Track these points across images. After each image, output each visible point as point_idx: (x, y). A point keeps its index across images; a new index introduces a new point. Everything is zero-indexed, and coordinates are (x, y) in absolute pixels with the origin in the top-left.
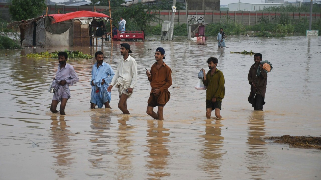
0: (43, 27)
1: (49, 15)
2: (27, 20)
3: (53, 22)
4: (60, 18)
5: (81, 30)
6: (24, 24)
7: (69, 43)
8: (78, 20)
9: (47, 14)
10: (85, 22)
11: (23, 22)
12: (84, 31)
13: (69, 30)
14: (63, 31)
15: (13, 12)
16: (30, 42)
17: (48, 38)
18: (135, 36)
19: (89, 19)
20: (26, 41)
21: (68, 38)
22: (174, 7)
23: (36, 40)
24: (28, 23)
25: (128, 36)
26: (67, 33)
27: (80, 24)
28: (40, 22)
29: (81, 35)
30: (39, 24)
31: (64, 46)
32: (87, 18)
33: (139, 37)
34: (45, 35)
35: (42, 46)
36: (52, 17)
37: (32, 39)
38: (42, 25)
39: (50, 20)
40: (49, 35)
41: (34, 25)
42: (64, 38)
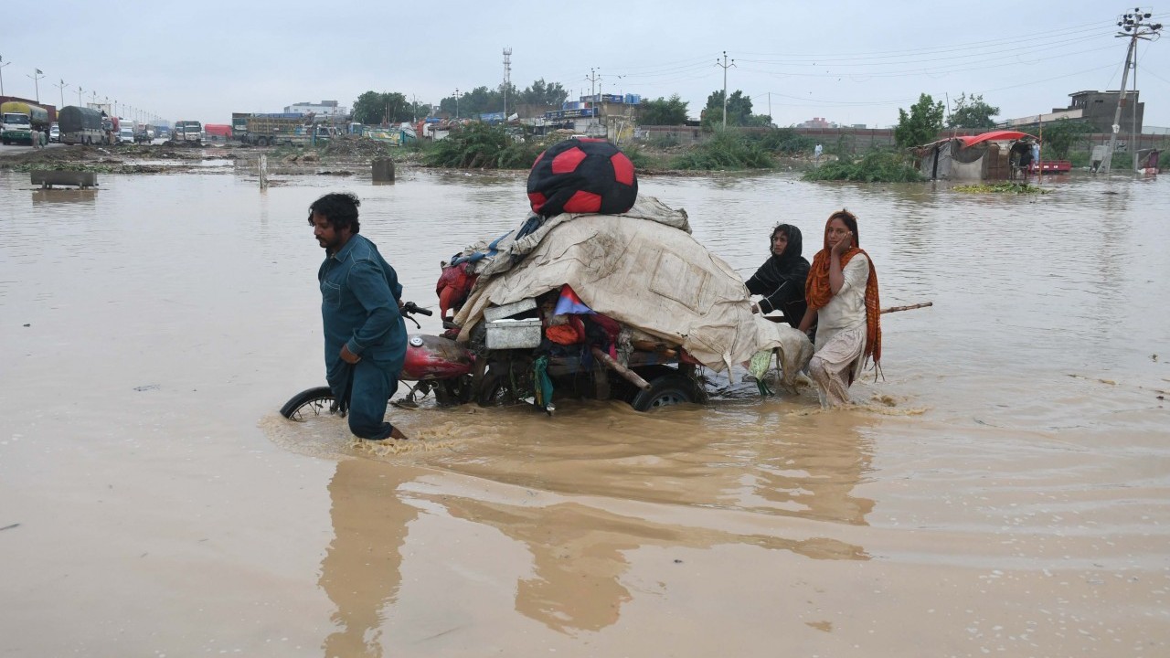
0: (949, 153)
1: (958, 138)
2: (925, 145)
3: (963, 147)
4: (972, 141)
5: (999, 158)
6: (921, 150)
7: (982, 175)
8: (996, 144)
11: (920, 148)
12: (1003, 158)
13: (982, 158)
14: (974, 159)
16: (928, 174)
17: (954, 168)
18: (1056, 167)
19: (1011, 142)
20: (922, 173)
21: (980, 168)
22: (1116, 127)
23: (938, 171)
24: (927, 149)
25: (1046, 167)
26: (979, 162)
27: (998, 149)
28: (944, 147)
29: (998, 164)
30: (943, 150)
31: (975, 179)
32: (1008, 141)
33: (1063, 168)
34: (951, 164)
35: (946, 179)
36: (962, 140)
37: (931, 170)
38: (947, 152)
39: (959, 143)
40: (955, 164)
41: (935, 152)
42: (975, 168)
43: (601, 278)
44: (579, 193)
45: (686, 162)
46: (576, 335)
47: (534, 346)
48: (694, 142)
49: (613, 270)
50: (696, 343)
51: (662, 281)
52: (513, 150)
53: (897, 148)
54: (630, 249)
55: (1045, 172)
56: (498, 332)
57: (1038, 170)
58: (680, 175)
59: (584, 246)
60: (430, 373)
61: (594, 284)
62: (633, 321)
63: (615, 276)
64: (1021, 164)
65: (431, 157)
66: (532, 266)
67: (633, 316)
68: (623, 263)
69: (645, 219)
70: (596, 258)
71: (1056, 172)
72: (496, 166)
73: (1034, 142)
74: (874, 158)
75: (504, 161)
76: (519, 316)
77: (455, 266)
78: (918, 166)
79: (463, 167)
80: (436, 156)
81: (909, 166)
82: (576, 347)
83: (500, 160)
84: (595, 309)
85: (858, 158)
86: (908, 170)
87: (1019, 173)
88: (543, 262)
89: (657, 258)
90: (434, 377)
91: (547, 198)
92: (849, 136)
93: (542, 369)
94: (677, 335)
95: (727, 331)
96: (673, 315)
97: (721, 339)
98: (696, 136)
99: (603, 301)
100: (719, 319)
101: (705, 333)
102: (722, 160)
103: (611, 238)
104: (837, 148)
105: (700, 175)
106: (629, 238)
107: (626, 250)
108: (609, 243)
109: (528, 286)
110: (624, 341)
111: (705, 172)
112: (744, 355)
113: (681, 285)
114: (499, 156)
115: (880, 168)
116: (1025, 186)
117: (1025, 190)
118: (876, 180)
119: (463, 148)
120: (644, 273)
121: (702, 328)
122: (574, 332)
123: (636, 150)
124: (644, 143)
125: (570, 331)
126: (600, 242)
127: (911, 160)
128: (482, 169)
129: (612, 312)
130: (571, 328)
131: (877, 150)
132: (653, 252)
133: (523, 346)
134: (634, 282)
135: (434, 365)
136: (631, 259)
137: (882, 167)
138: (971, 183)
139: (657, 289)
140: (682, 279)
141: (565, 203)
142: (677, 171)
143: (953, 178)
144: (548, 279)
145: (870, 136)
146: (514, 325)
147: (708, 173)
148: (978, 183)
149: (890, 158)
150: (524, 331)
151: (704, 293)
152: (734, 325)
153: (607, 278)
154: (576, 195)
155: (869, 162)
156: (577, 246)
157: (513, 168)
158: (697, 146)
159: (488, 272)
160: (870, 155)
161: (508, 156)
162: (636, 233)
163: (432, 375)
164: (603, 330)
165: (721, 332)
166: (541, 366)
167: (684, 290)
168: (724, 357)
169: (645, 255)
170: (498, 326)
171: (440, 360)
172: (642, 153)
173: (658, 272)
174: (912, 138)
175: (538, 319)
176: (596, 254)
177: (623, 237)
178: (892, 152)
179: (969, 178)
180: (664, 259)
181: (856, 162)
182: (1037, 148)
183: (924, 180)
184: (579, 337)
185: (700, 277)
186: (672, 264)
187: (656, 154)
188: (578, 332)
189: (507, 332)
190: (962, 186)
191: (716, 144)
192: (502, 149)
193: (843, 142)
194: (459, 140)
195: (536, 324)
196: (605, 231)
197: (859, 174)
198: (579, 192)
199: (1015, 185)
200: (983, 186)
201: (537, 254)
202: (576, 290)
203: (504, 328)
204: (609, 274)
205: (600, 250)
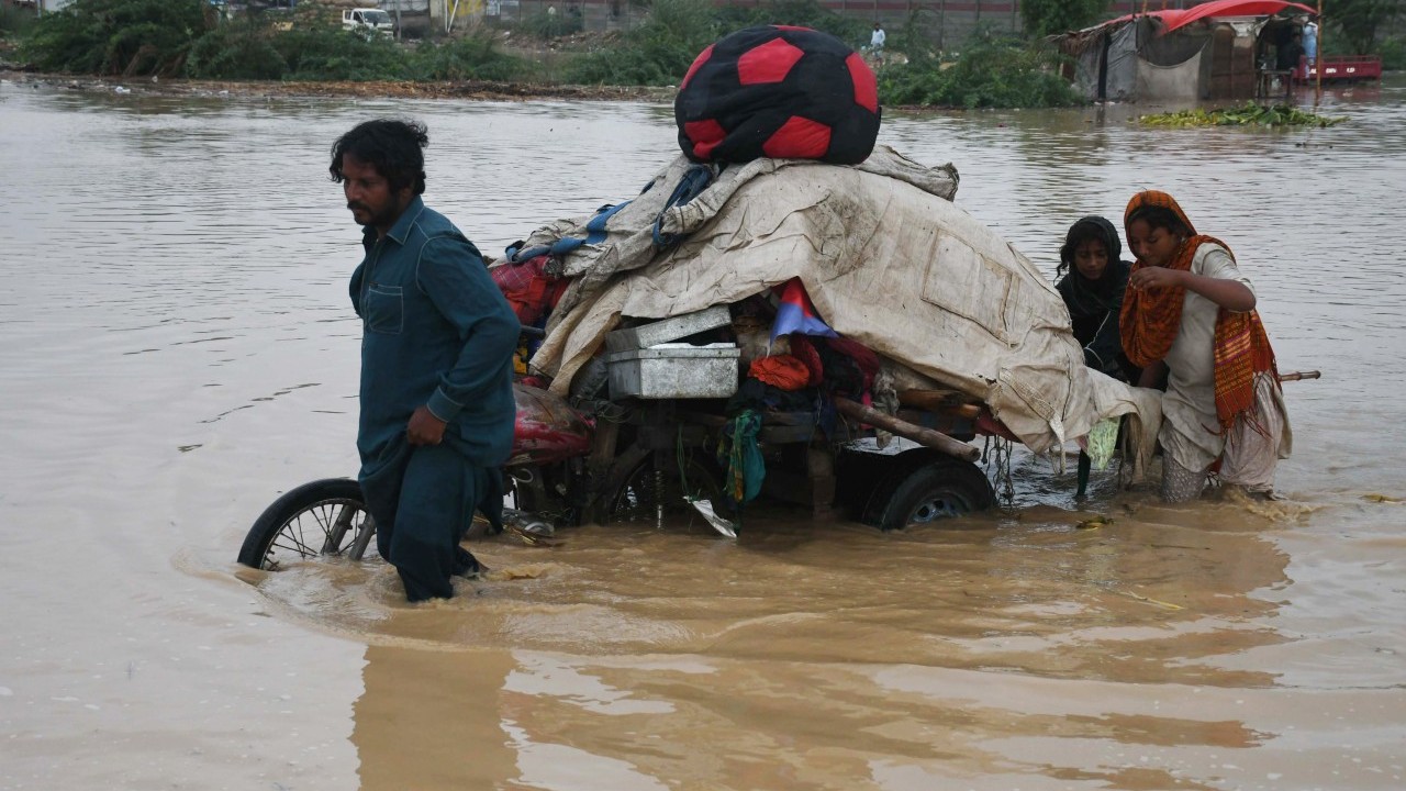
0: (1132, 45)
1: (1152, 14)
2: (1083, 31)
3: (1161, 33)
4: (1178, 20)
5: (1233, 53)
6: (1074, 41)
7: (1199, 91)
8: (1228, 24)
9: (1144, 10)
10: (1245, 30)
11: (1073, 36)
12: (1243, 54)
13: (1199, 54)
14: (1182, 58)
15: (1031, 11)
16: (1090, 90)
17: (1142, 77)
18: (1352, 70)
19: (1259, 20)
20: (1078, 89)
21: (1195, 76)
23: (1108, 84)
24: (1087, 38)
25: (1330, 71)
26: (1194, 63)
27: (1232, 35)
28: (1122, 33)
29: (1233, 67)
30: (1118, 38)
31: (1185, 99)
32: (1253, 18)
33: (1366, 72)
34: (1136, 69)
35: (1126, 100)
36: (1159, 19)
37: (1095, 82)
38: (1126, 43)
39: (1151, 26)
40: (1144, 68)
41: (1102, 43)
42: (1185, 76)
43: (841, 274)
44: (795, 121)
45: (594, 68)
46: (807, 373)
47: (726, 395)
48: (611, 27)
49: (860, 262)
50: (1010, 395)
51: (943, 284)
52: (221, 38)
53: (1026, 38)
54: (885, 224)
55: (1328, 83)
56: (661, 364)
57: (1313, 78)
58: (583, 97)
59: (812, 214)
60: (524, 451)
61: (832, 285)
62: (904, 352)
63: (864, 272)
64: (1279, 67)
65: (38, 49)
66: (708, 254)
67: (902, 343)
68: (876, 249)
69: (894, 177)
70: (832, 237)
71: (1351, 81)
72: (180, 74)
73: (1305, 19)
74: (981, 57)
75: (202, 63)
76: (699, 339)
77: (521, 264)
78: (1069, 73)
79: (109, 73)
80: (46, 48)
81: (1052, 73)
82: (804, 396)
83: (192, 60)
84: (837, 328)
85: (948, 59)
86: (1049, 82)
87: (1275, 84)
88: (734, 243)
89: (931, 242)
90: (529, 460)
91: (728, 131)
92: (929, 13)
93: (751, 434)
94: (980, 380)
95: (1057, 377)
96: (968, 345)
97: (1047, 391)
98: (616, 13)
99: (849, 315)
100: (1041, 356)
101: (1023, 378)
102: (671, 63)
103: (852, 204)
104: (905, 36)
105: (625, 97)
106: (881, 205)
107: (879, 227)
108: (850, 213)
109: (718, 284)
110: (887, 387)
111: (633, 89)
112: (1080, 423)
113: (975, 294)
114: (188, 49)
115: (991, 80)
116: (1286, 111)
117: (1287, 120)
118: (983, 103)
119: (108, 31)
120: (910, 270)
121: (1019, 368)
122: (803, 367)
123: (491, 42)
124: (506, 26)
125: (794, 366)
126: (834, 210)
127: (1056, 62)
128: (155, 79)
129: (867, 334)
130: (795, 360)
131: (988, 40)
132: (921, 233)
133: (705, 393)
134: (896, 284)
135: (533, 435)
136: (888, 243)
137: (997, 77)
138: (1177, 108)
139: (935, 298)
140: (976, 283)
141: (766, 140)
142: (578, 87)
143: (1140, 97)
144: (757, 271)
145: (971, 13)
146: (691, 354)
147: (642, 93)
148: (1190, 107)
149: (1013, 58)
150: (708, 365)
151: (1012, 309)
152: (1064, 368)
153: (851, 274)
154: (788, 124)
155: (970, 67)
156: (800, 215)
157: (224, 78)
158: (619, 35)
159: (605, 269)
160: (972, 52)
161: (210, 51)
162: (892, 198)
163: (526, 456)
164: (854, 364)
165: (1047, 378)
166: (748, 428)
167: (981, 302)
168: (1052, 425)
169: (909, 237)
170: (661, 356)
171: (543, 427)
172: (505, 49)
173: (934, 268)
174: (1057, 15)
175: (732, 345)
176: (832, 230)
177: (871, 203)
178: (1016, 45)
179: (1172, 97)
180: (942, 246)
181: (944, 67)
182: (1312, 29)
183: (1081, 103)
184: (812, 377)
185: (1002, 282)
186: (956, 257)
187: (532, 52)
188: (811, 368)
189: (676, 367)
190: (1158, 113)
191: (657, 29)
192: (197, 35)
193: (916, 25)
194: (99, 16)
195: (730, 353)
196: (841, 191)
197: (948, 93)
198: (793, 117)
199: (1266, 109)
200: (1201, 113)
201: (715, 232)
202: (810, 291)
203: (671, 359)
204: (853, 268)
205: (837, 225)
